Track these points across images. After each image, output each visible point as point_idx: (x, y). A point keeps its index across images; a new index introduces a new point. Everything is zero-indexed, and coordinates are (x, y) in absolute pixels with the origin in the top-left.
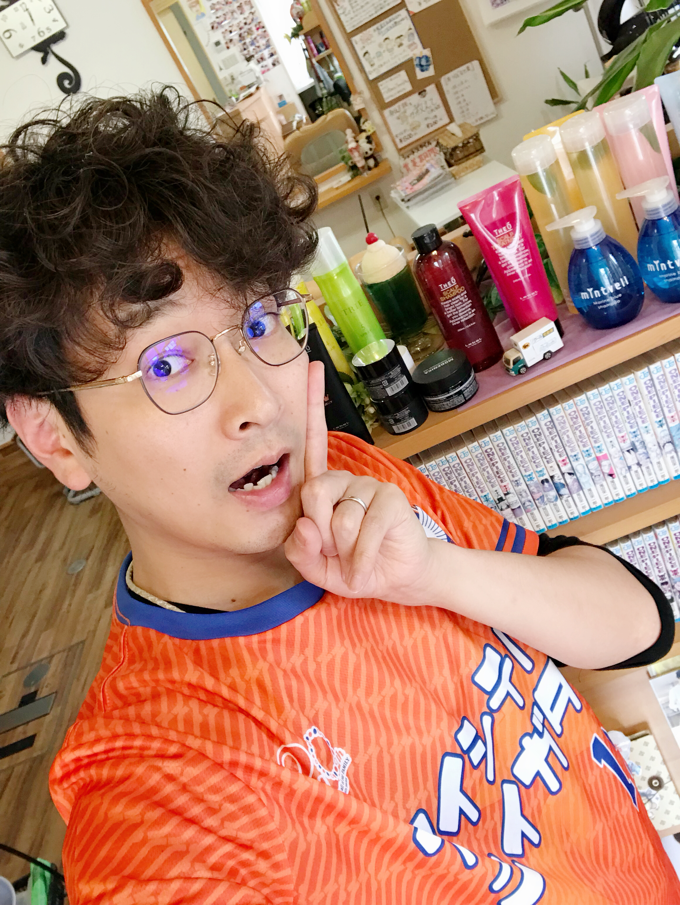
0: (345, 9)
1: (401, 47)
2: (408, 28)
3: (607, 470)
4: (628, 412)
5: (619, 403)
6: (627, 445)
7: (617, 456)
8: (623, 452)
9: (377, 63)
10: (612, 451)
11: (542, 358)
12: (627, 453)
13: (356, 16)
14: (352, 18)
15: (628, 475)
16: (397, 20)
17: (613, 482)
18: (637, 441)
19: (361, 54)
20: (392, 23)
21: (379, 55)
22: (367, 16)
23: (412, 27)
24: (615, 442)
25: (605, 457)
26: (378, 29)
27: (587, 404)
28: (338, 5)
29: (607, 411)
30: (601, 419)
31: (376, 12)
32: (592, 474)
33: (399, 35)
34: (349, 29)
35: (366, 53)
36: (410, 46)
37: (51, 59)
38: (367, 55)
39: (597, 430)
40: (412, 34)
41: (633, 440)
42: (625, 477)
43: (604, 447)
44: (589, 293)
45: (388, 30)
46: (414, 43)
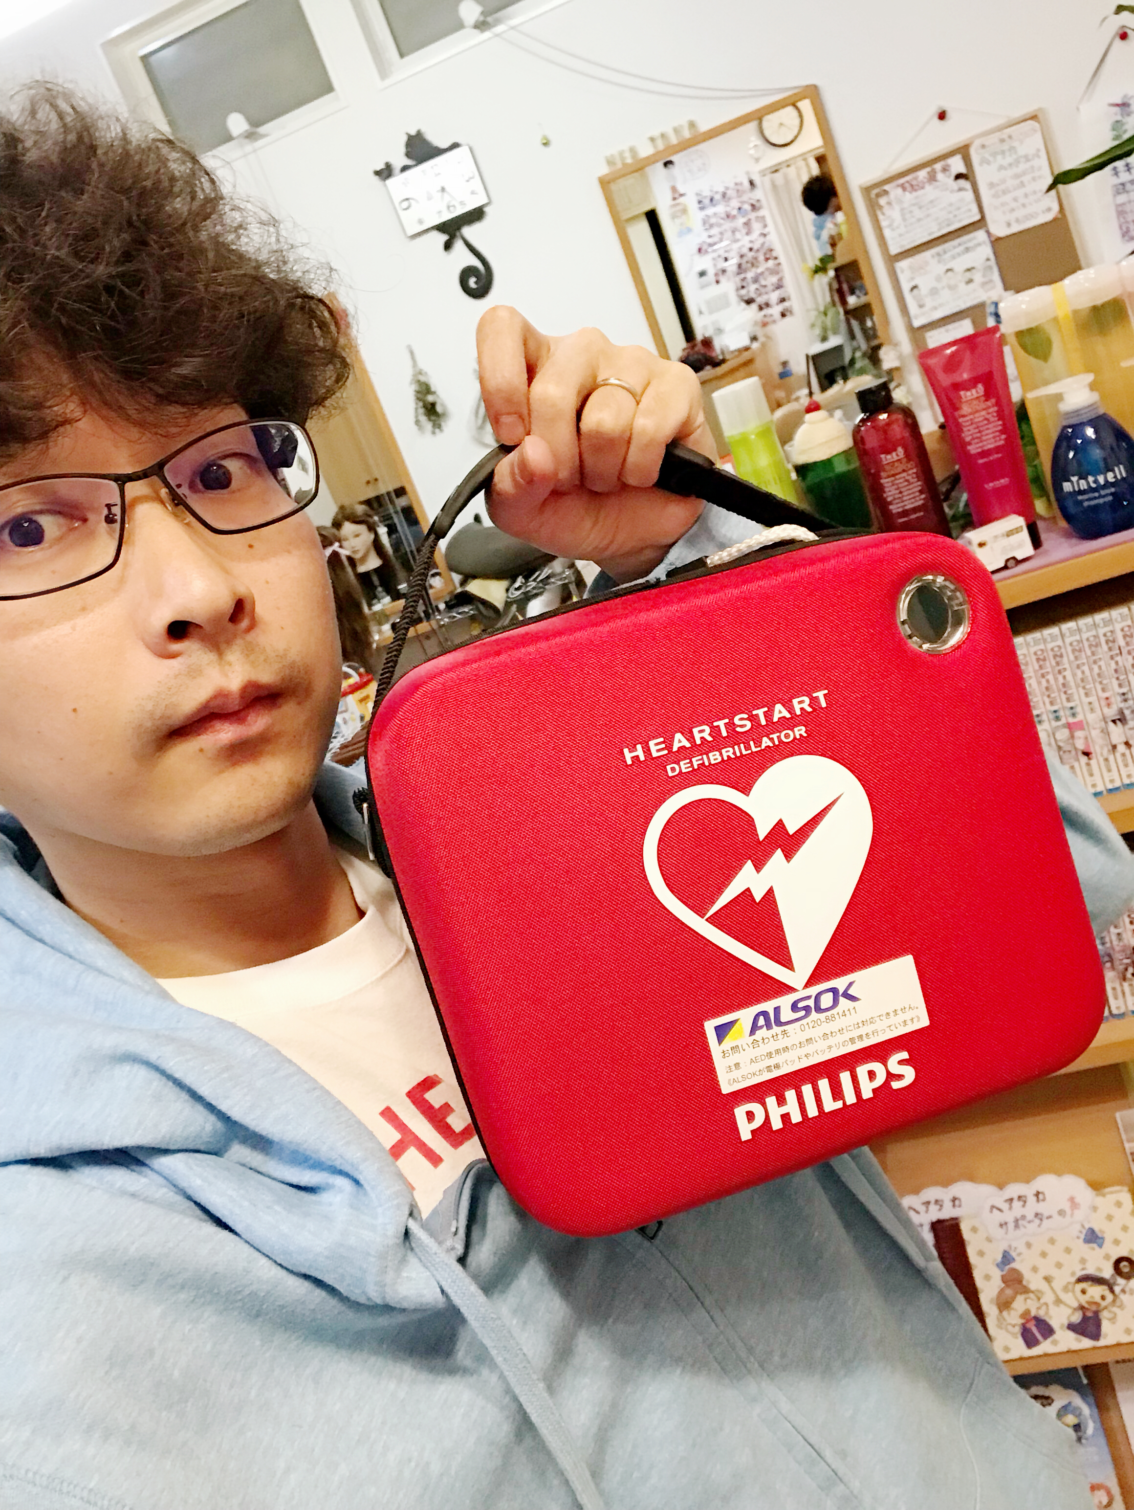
0: (893, 220)
1: (971, 285)
2: (985, 257)
3: (1081, 745)
4: (1117, 663)
5: (1105, 647)
6: (1112, 713)
7: (1098, 726)
8: (1106, 723)
9: (929, 303)
10: (1091, 717)
11: (1002, 565)
12: (1111, 724)
13: (908, 232)
14: (901, 235)
15: (1111, 758)
16: (970, 244)
17: (1088, 764)
18: (1127, 708)
19: (906, 287)
20: (961, 248)
21: (934, 292)
22: (924, 234)
23: (992, 257)
24: (1096, 705)
25: (1080, 726)
26: (938, 254)
27: (1060, 643)
28: (883, 214)
29: (1087, 657)
30: (1078, 667)
31: (939, 230)
32: (1059, 748)
33: (969, 266)
34: (894, 250)
35: (914, 287)
36: (984, 284)
37: (459, 245)
38: (915, 291)
39: (1072, 684)
40: (990, 268)
41: (1122, 705)
42: (1106, 760)
43: (1079, 710)
44: (1072, 482)
45: (954, 257)
46: (991, 281)
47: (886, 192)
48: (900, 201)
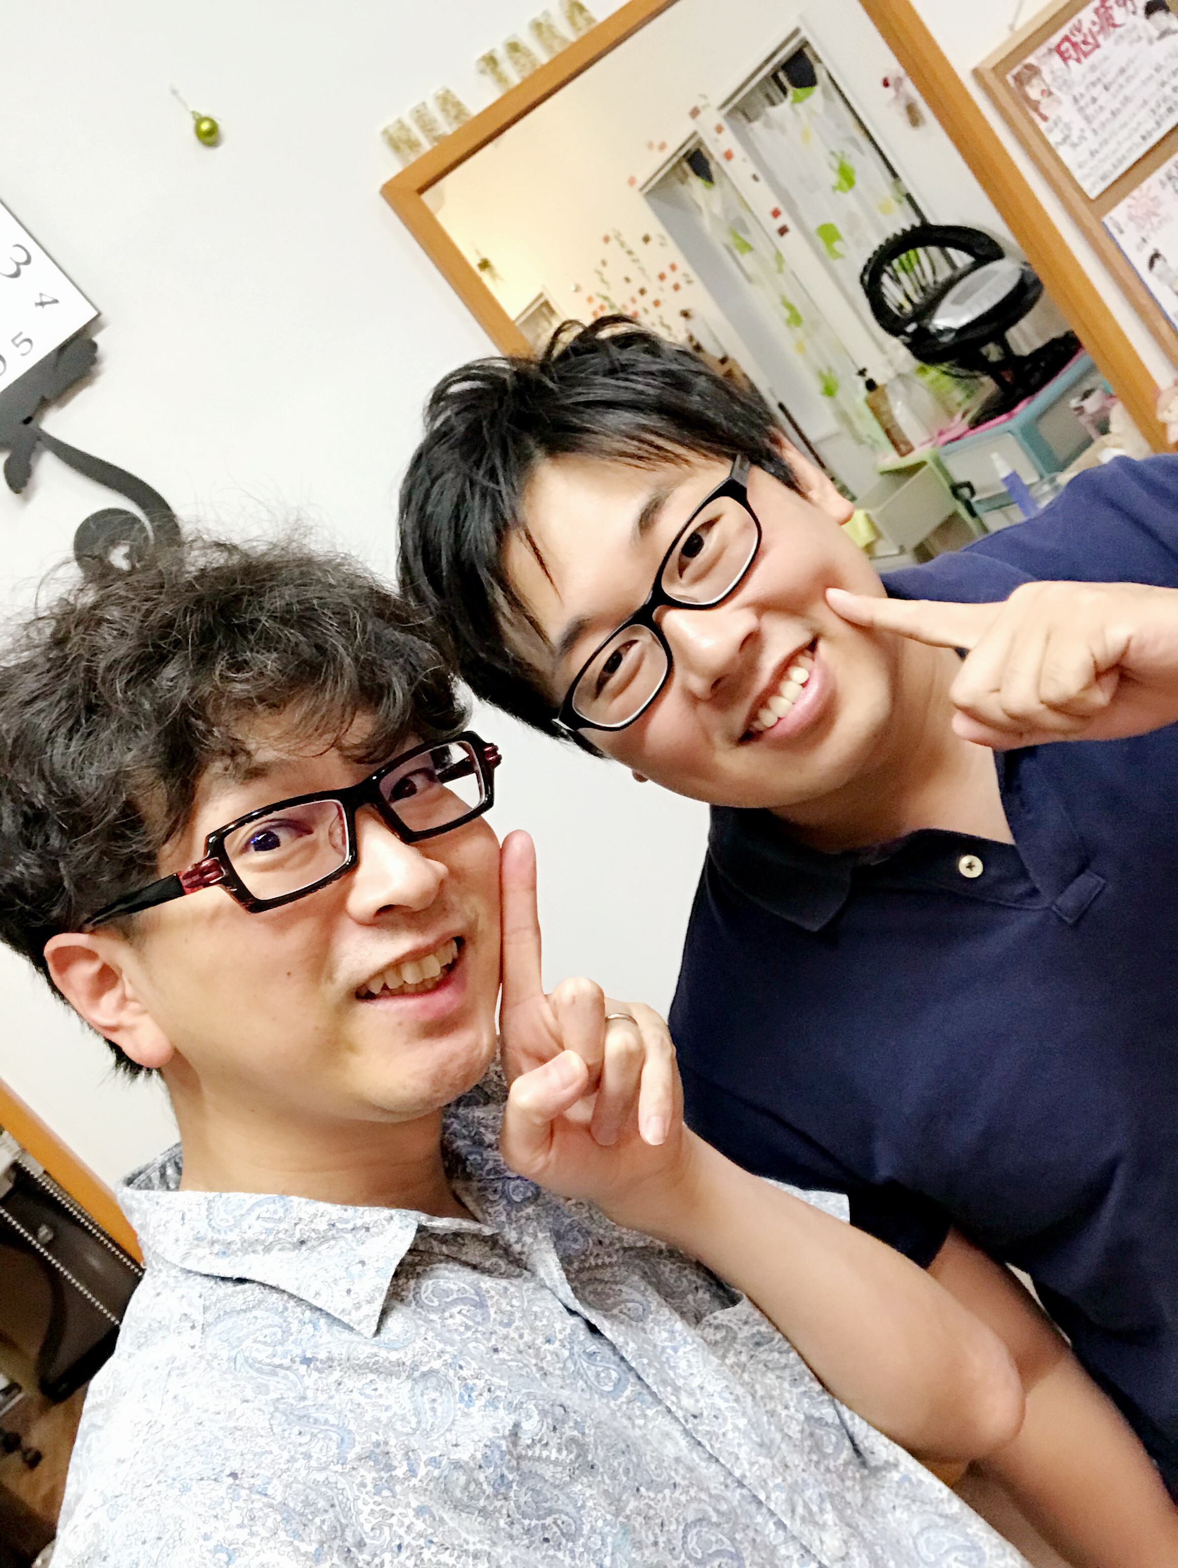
0: (1068, 126)
13: (1105, 142)
14: (1093, 153)
19: (1140, 262)
22: (1137, 138)
34: (1092, 189)
37: (47, 467)
38: (1158, 263)
47: (1033, 71)
48: (1066, 84)
